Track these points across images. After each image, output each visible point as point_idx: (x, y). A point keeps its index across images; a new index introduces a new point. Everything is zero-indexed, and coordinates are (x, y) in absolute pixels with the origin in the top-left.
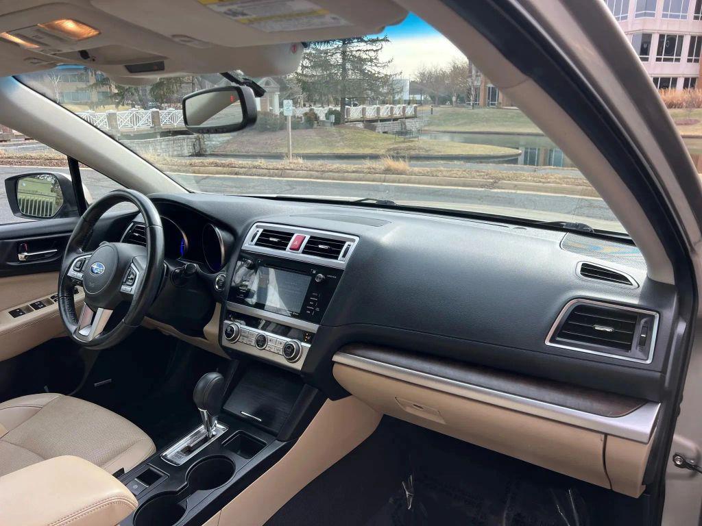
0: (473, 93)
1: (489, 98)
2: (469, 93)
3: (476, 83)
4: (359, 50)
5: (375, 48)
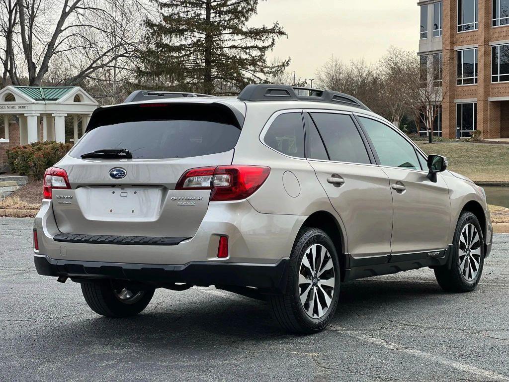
0: (430, 115)
1: (459, 124)
2: (423, 116)
3: (433, 98)
4: (234, 47)
5: (260, 44)
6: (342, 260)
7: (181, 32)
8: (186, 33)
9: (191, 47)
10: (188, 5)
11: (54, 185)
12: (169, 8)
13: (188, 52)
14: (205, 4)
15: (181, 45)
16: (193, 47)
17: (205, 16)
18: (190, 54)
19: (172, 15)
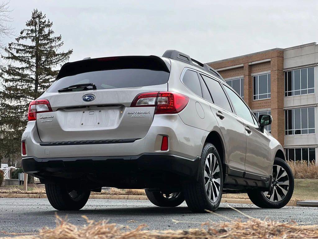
6: (224, 167)
7: (17, 98)
8: (21, 98)
9: (25, 107)
10: (23, 81)
11: (38, 110)
12: (10, 82)
13: (22, 110)
14: (34, 81)
15: (18, 106)
16: (26, 107)
17: (34, 88)
18: (24, 111)
19: (12, 87)
